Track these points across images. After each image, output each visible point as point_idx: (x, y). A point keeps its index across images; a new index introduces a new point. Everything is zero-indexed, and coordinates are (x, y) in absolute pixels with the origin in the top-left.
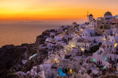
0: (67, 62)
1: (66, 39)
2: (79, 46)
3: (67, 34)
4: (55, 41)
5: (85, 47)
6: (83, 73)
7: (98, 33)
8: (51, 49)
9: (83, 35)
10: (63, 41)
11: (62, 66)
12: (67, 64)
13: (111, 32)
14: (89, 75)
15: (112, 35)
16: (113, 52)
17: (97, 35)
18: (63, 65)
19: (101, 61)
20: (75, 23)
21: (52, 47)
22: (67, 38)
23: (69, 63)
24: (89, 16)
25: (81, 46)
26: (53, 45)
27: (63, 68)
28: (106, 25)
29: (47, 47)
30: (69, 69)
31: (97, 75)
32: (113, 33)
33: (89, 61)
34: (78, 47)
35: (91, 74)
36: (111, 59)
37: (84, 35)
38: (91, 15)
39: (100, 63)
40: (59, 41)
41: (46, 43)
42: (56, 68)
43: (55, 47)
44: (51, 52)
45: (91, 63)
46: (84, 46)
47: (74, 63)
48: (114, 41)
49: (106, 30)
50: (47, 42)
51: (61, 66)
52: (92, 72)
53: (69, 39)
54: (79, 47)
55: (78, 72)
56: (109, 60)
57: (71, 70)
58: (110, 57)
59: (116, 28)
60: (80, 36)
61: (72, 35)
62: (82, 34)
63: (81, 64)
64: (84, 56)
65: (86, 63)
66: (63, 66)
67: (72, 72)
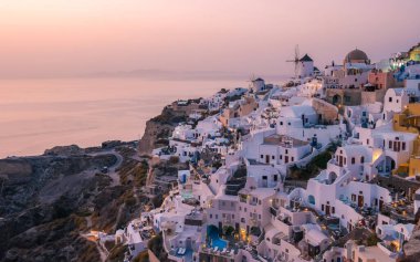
0: (233, 204)
1: (230, 132)
2: (268, 157)
3: (236, 115)
4: (200, 139)
5: (287, 158)
6: (277, 242)
7: (326, 117)
8: (187, 163)
9: (278, 124)
10: (223, 140)
11: (217, 216)
12: (232, 213)
13: (364, 114)
14: (297, 246)
15: (365, 124)
16: (367, 177)
17: (322, 121)
18: (220, 213)
19: (331, 205)
20: (260, 80)
21: (191, 156)
22: (234, 127)
23: (237, 208)
24: (302, 60)
25: (273, 158)
26: (193, 150)
27: (220, 224)
28: (349, 91)
29: (176, 155)
30: (237, 225)
31: (318, 247)
32: (371, 118)
33: (297, 205)
34: (264, 161)
35: (301, 244)
36: (361, 199)
37: (281, 123)
38: (307, 58)
39: (328, 209)
40: (209, 137)
41: (172, 143)
42: (199, 223)
43: (198, 156)
44: (187, 173)
45: (302, 209)
46: (283, 158)
47: (251, 209)
48: (371, 144)
49: (351, 108)
50: (175, 139)
51: (214, 217)
52: (306, 237)
53: (239, 130)
54: (268, 161)
55: (263, 238)
56: (356, 203)
57: (243, 231)
58: (358, 194)
59: (380, 104)
60: (272, 126)
61: (250, 120)
62: (278, 121)
63: (273, 212)
64: (282, 189)
65: (287, 208)
66: (221, 219)
67: (247, 235)
